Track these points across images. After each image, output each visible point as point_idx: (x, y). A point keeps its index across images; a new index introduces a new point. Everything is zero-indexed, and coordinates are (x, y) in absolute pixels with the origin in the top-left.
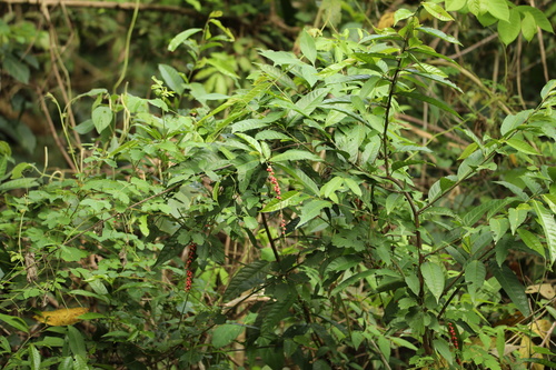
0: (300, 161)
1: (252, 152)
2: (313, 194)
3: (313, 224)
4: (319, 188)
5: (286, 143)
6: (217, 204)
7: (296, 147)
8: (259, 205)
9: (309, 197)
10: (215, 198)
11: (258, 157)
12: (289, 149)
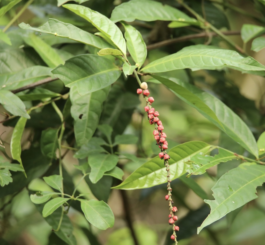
0: (214, 73)
1: (104, 50)
2: (241, 150)
3: (239, 221)
4: (257, 136)
5: (182, 31)
6: (19, 168)
7: (203, 41)
8: (118, 174)
9: (231, 156)
10: (16, 155)
11: (118, 61)
12: (189, 43)
